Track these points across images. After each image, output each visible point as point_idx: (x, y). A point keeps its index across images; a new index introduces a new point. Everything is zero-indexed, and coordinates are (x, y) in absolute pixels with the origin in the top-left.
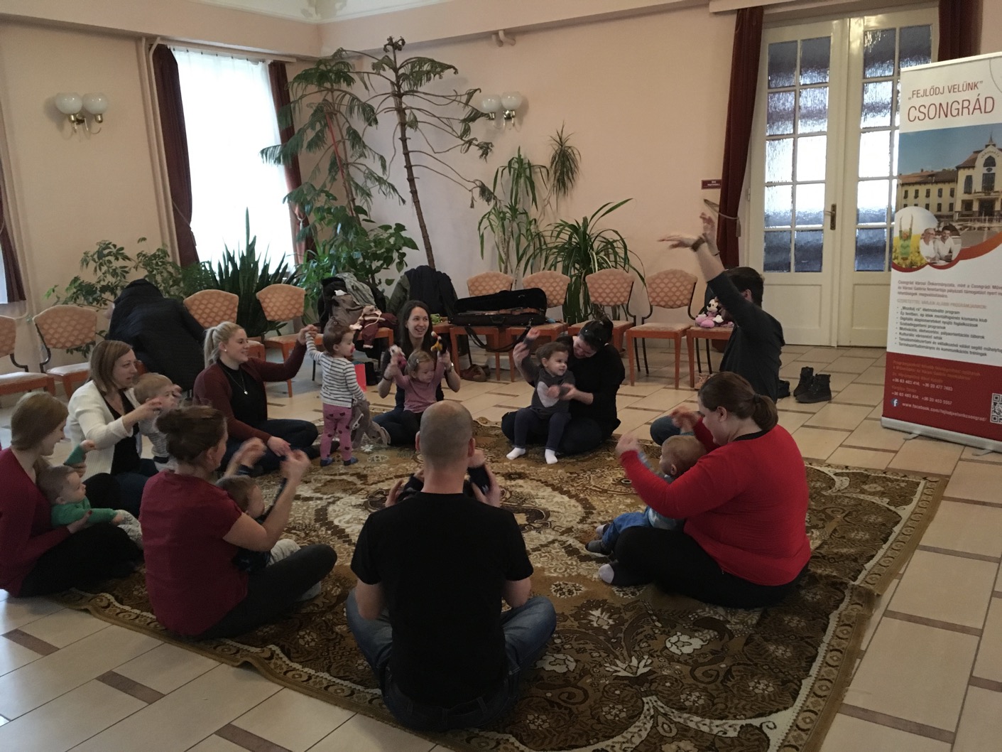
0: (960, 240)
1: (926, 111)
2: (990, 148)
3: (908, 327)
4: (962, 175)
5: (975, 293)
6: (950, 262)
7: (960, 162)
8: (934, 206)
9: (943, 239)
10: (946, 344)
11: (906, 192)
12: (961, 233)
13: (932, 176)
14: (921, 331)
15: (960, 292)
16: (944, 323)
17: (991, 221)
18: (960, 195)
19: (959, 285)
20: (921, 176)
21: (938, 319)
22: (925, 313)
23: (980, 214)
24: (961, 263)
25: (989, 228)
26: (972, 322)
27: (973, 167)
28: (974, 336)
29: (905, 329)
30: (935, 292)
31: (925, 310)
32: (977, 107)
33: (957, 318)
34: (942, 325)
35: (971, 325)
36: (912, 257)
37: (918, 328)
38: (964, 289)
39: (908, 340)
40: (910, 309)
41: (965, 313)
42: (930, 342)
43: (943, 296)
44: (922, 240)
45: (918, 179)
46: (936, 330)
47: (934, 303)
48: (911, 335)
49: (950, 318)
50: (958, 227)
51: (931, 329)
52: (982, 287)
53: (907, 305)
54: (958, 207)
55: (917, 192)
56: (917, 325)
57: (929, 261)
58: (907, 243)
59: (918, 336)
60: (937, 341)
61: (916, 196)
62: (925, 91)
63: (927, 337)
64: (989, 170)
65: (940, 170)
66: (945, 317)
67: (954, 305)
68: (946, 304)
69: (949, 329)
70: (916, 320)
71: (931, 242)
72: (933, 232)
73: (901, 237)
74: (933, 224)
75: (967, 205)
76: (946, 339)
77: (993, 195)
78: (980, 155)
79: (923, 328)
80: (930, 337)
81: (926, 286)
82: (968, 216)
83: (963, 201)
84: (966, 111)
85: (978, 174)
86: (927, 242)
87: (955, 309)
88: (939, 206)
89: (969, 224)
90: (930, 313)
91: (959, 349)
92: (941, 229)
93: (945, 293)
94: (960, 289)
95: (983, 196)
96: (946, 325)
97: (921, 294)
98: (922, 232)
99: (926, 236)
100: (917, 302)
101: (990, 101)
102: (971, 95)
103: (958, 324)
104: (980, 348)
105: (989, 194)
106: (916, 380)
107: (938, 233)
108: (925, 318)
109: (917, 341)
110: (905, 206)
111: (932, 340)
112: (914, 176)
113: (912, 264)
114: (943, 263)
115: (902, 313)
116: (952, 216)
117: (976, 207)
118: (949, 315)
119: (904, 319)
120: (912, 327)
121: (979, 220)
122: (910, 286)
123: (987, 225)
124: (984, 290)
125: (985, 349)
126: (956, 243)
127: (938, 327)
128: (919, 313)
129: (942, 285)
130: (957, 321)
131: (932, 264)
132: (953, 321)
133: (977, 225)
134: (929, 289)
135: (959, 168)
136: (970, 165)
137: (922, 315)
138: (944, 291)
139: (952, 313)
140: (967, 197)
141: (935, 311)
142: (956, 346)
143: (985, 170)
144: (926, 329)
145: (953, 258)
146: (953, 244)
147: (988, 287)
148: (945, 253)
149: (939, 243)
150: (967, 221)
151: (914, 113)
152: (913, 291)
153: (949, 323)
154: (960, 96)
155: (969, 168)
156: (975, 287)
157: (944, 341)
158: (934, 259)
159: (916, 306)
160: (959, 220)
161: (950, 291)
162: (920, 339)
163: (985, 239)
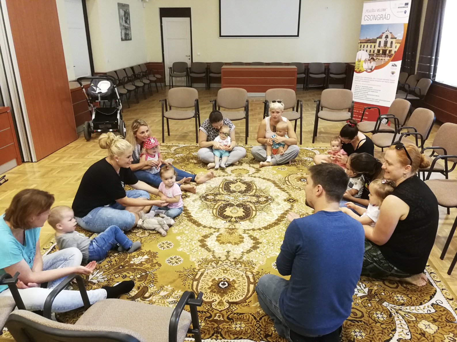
0: (375, 63)
1: (369, 17)
2: (387, 32)
3: (357, 92)
4: (378, 40)
5: (378, 81)
6: (372, 70)
7: (378, 36)
8: (369, 51)
9: (370, 62)
10: (368, 98)
11: (361, 45)
12: (376, 60)
13: (369, 40)
14: (361, 94)
15: (374, 80)
16: (368, 91)
17: (385, 57)
18: (377, 48)
19: (373, 78)
20: (366, 40)
21: (366, 90)
22: (362, 87)
23: (382, 55)
24: (375, 70)
25: (384, 59)
26: (377, 91)
27: (382, 38)
28: (376, 96)
29: (356, 93)
30: (366, 81)
31: (362, 86)
32: (385, 17)
33: (372, 90)
34: (367, 92)
35: (376, 92)
36: (360, 68)
37: (360, 93)
38: (375, 80)
39: (356, 97)
40: (358, 86)
41: (374, 88)
42: (363, 98)
43: (368, 82)
44: (364, 63)
45: (365, 41)
46: (365, 93)
47: (365, 84)
48: (358, 95)
49: (370, 89)
50: (375, 59)
51: (364, 93)
52: (380, 79)
53: (357, 85)
54: (376, 52)
55: (364, 45)
56: (359, 92)
57: (365, 70)
58: (360, 63)
59: (360, 95)
60: (365, 97)
61: (364, 47)
62: (370, 10)
63: (362, 96)
64: (386, 39)
65: (372, 38)
66: (368, 89)
67: (371, 85)
68: (369, 85)
69: (369, 93)
70: (360, 90)
71: (366, 63)
72: (367, 60)
73: (358, 61)
74: (368, 57)
75: (379, 51)
76: (368, 97)
77: (386, 48)
78: (384, 34)
79: (361, 93)
80: (363, 96)
81: (363, 78)
82: (378, 55)
83: (378, 50)
84: (381, 18)
85: (383, 40)
86: (365, 63)
87: (371, 86)
88: (370, 51)
89: (379, 58)
90: (364, 88)
91: (371, 100)
92: (370, 59)
93: (369, 81)
94: (373, 79)
95: (384, 48)
96: (368, 92)
97: (362, 81)
98: (364, 60)
99: (365, 61)
100: (360, 84)
101: (389, 15)
102: (383, 13)
103: (372, 92)
104: (378, 100)
105: (385, 48)
106: (358, 110)
107: (369, 60)
108: (362, 89)
109: (359, 97)
110: (360, 50)
111: (364, 97)
112: (364, 40)
113: (360, 71)
114: (370, 71)
115: (356, 88)
116: (373, 55)
117: (381, 52)
118: (369, 88)
119: (356, 89)
120: (358, 92)
121: (381, 57)
122: (359, 78)
123: (384, 58)
124: (381, 80)
125: (379, 100)
126: (374, 64)
127: (366, 92)
128: (361, 87)
129: (368, 78)
130: (372, 91)
131: (366, 71)
132: (370, 90)
133: (381, 58)
134: (364, 79)
135: (377, 38)
136: (381, 37)
137: (361, 88)
138: (369, 80)
139: (370, 88)
140: (379, 48)
141: (365, 87)
142: (371, 99)
143: (385, 39)
144: (362, 93)
145: (373, 69)
146: (373, 64)
147: (382, 79)
148: (370, 67)
149: (369, 63)
150: (378, 56)
151: (366, 18)
152: (359, 80)
153: (369, 91)
154: (380, 13)
155: (380, 38)
156: (379, 79)
157: (367, 97)
158: (367, 69)
159: (360, 85)
160: (376, 56)
161: (370, 80)
162: (360, 96)
163: (383, 63)
